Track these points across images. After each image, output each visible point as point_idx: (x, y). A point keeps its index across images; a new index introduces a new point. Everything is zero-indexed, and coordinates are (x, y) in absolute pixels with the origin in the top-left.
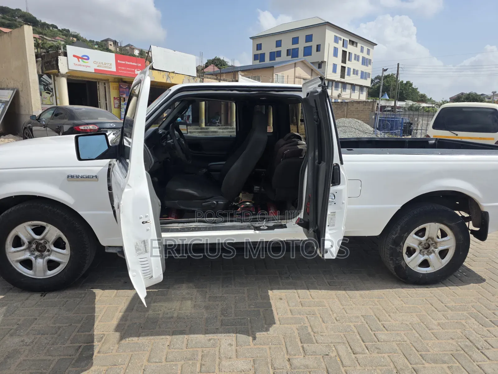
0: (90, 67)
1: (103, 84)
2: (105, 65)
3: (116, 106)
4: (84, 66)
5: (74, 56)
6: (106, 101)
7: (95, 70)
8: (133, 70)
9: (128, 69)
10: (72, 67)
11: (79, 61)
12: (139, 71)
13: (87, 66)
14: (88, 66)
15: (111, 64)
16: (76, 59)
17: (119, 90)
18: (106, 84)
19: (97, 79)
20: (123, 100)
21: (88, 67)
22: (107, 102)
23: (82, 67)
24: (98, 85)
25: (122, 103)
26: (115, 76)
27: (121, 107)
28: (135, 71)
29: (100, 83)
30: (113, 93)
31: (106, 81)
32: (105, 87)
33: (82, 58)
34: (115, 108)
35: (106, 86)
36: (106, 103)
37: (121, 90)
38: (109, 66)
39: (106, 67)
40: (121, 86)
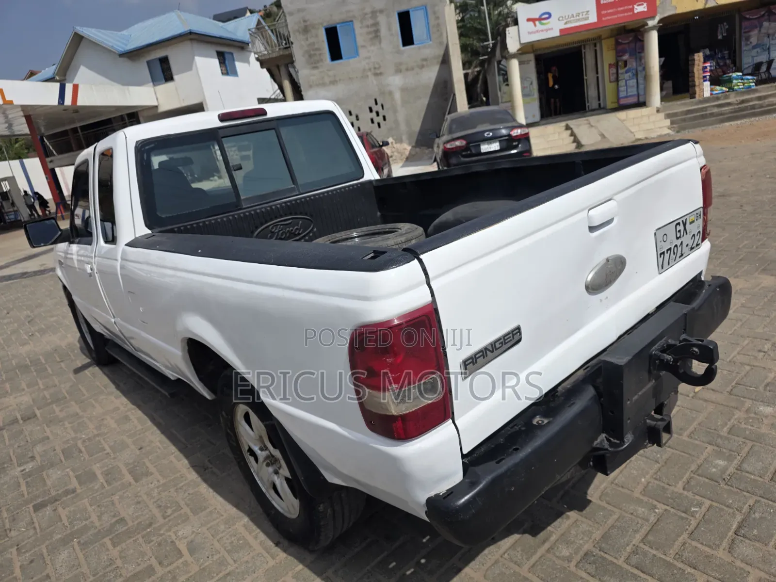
0: (552, 29)
1: (592, 46)
2: (578, 18)
3: (613, 78)
4: (542, 31)
5: (529, 20)
6: (597, 73)
7: (561, 31)
8: (631, 7)
9: (620, 9)
10: (527, 39)
11: (535, 25)
12: (642, 4)
13: (547, 30)
14: (550, 29)
15: (588, 12)
16: (531, 23)
17: (616, 49)
18: (598, 45)
19: (579, 42)
20: (623, 66)
21: (549, 31)
22: (600, 75)
23: (541, 33)
24: (583, 51)
25: (620, 71)
26: (609, 28)
27: (620, 79)
28: (633, 7)
29: (587, 47)
30: (608, 56)
31: (596, 41)
32: (596, 51)
33: (540, 19)
34: (610, 82)
35: (598, 48)
36: (598, 78)
37: (620, 48)
38: (584, 16)
39: (579, 20)
40: (620, 41)
